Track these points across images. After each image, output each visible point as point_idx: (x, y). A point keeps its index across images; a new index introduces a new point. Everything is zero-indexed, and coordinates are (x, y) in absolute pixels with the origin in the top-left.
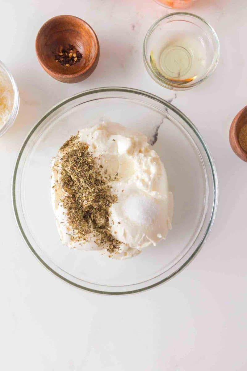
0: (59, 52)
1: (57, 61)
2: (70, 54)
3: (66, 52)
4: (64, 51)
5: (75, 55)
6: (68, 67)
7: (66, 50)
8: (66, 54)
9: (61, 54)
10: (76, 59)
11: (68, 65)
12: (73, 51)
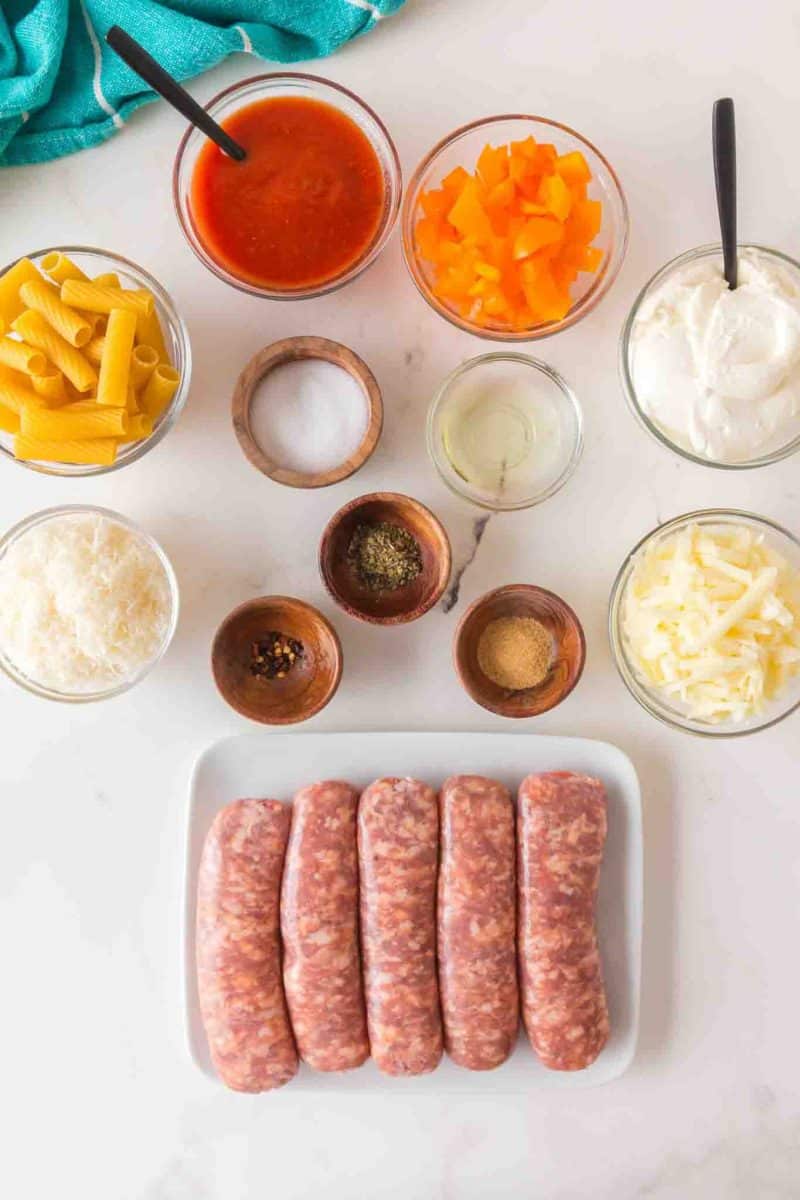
0: (254, 657)
1: (258, 676)
2: (278, 651)
3: (265, 650)
4: (262, 652)
5: (287, 650)
6: (282, 678)
7: (265, 645)
8: (269, 653)
9: (261, 659)
10: (292, 656)
11: (281, 675)
12: (280, 642)
